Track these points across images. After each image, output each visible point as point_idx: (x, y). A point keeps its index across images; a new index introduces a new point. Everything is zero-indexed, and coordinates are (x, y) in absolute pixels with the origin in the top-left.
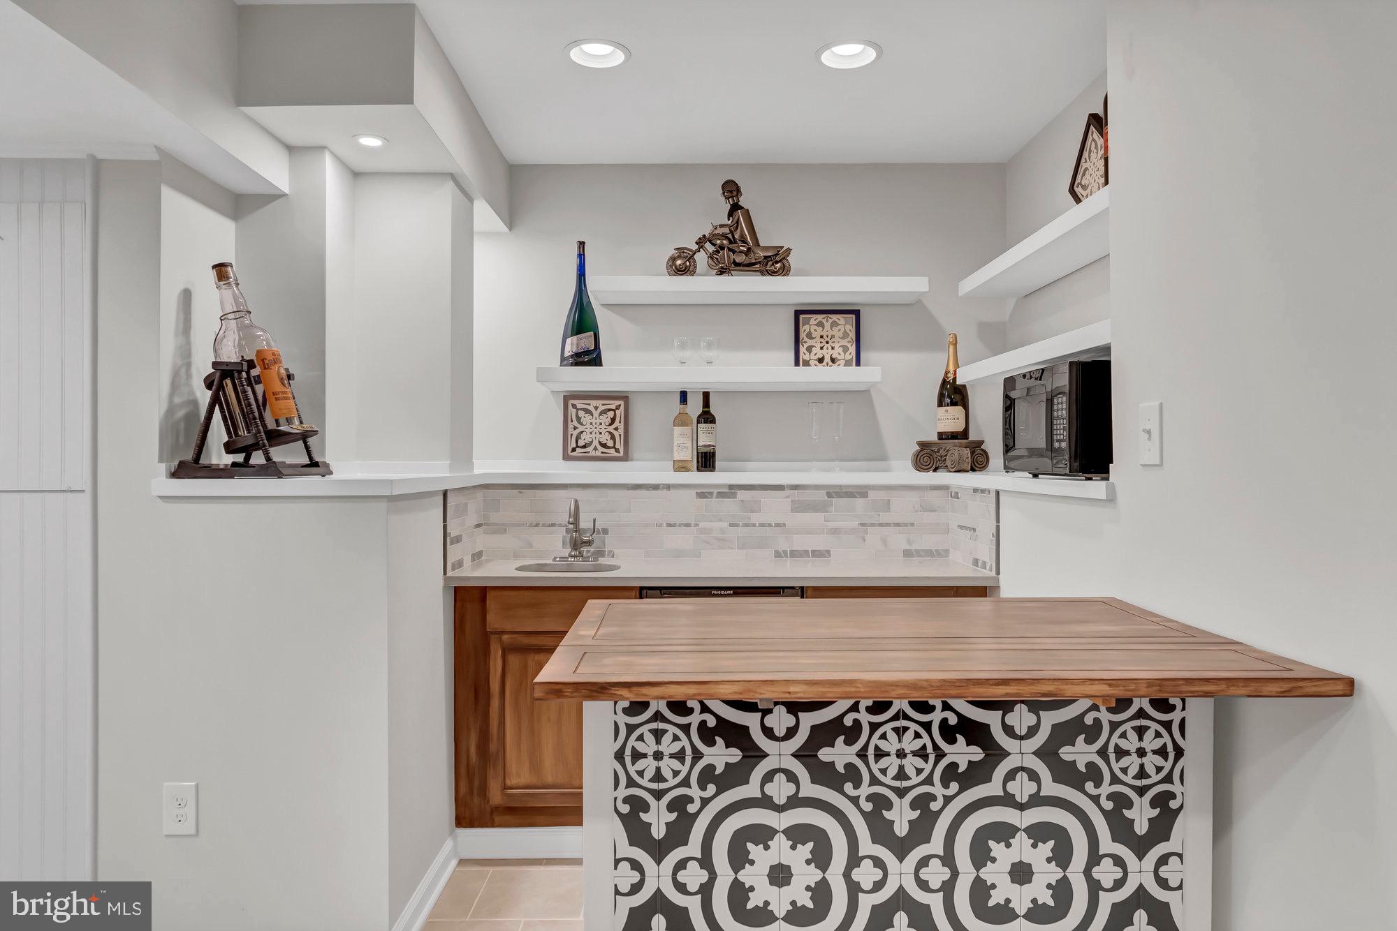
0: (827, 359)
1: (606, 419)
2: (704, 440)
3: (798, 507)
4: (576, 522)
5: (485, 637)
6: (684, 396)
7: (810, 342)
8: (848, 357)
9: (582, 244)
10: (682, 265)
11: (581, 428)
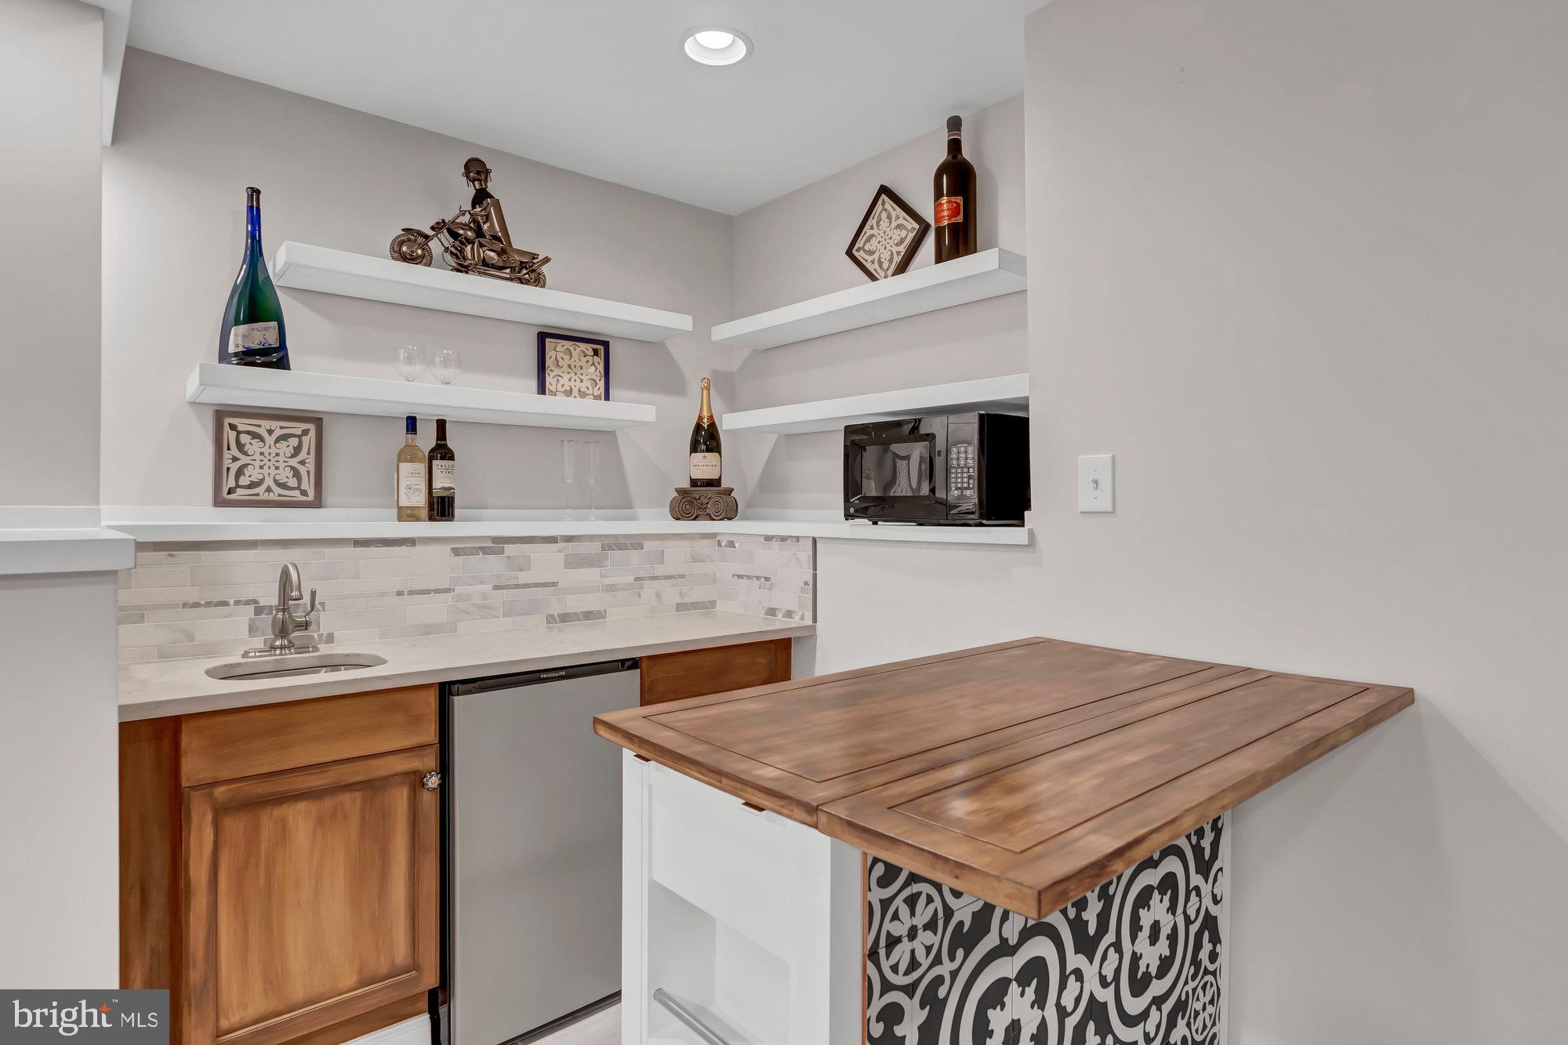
0: (575, 392)
1: (286, 448)
2: (440, 482)
3: (573, 563)
5: (181, 796)
6: (412, 424)
7: (557, 371)
8: (597, 393)
9: (254, 193)
11: (243, 460)
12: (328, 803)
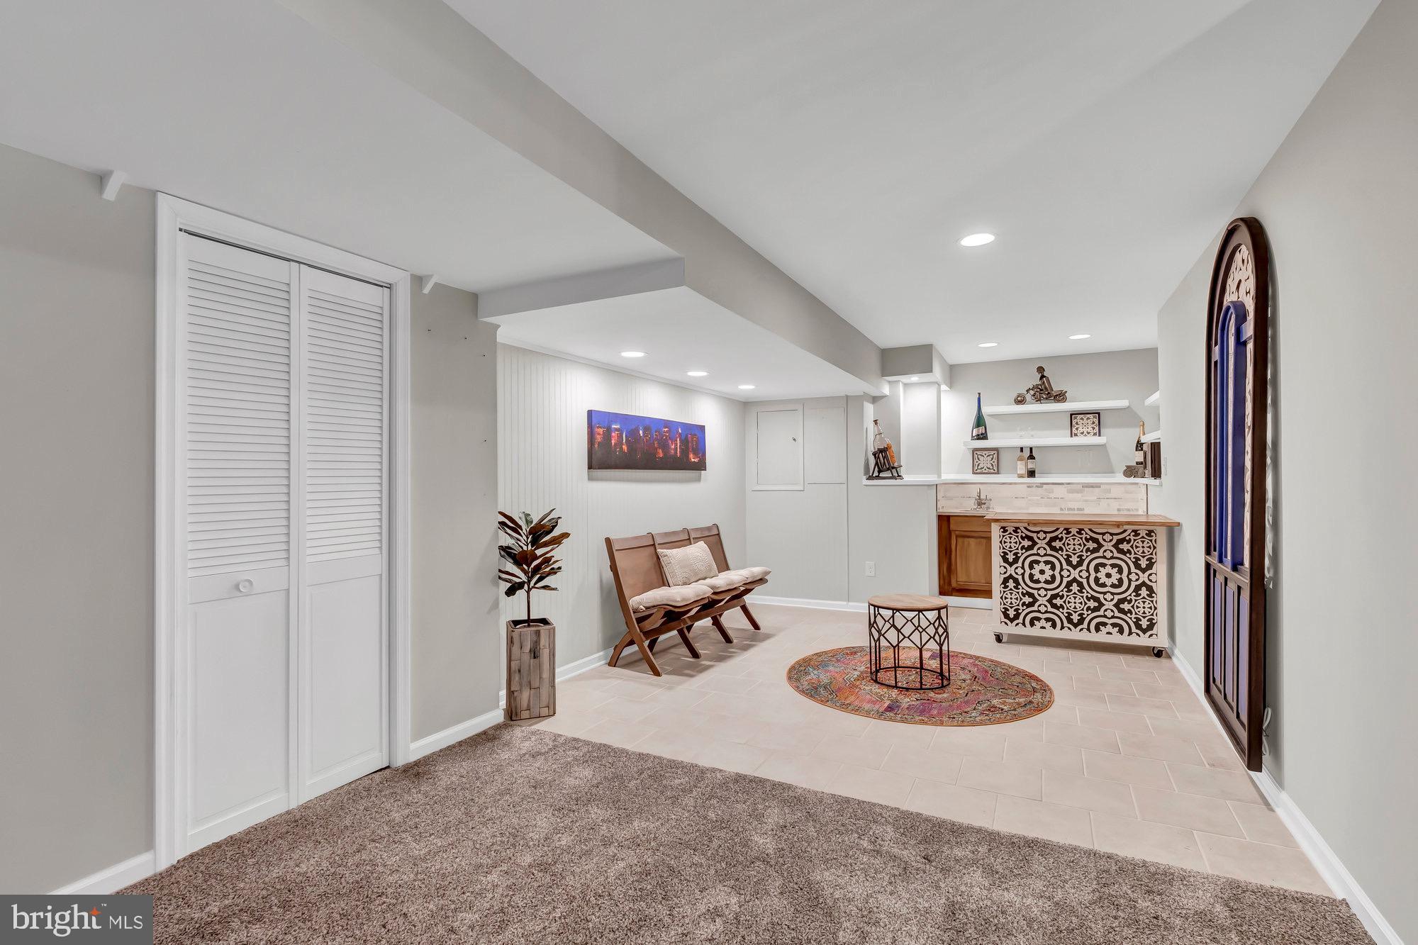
0: (1085, 433)
1: (989, 458)
2: (1030, 466)
3: (1070, 491)
4: (979, 496)
5: (950, 532)
6: (1022, 449)
7: (1077, 426)
8: (1095, 432)
9: (979, 394)
10: (1020, 401)
11: (979, 462)
12: (979, 540)
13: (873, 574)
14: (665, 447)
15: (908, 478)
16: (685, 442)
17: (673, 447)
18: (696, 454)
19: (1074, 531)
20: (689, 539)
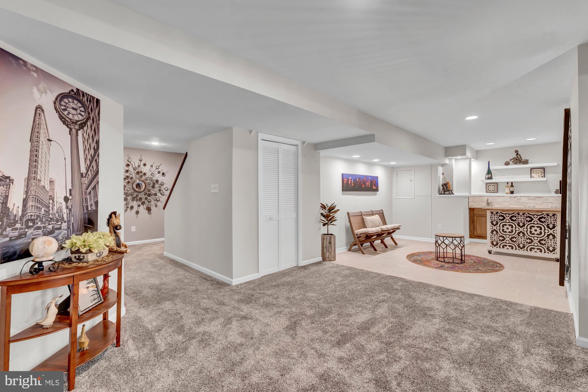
0: (538, 176)
1: (494, 186)
2: (512, 189)
3: (529, 199)
4: (488, 201)
5: (474, 215)
6: (508, 183)
7: (534, 173)
9: (489, 162)
10: (507, 164)
11: (489, 188)
12: (483, 217)
13: (441, 229)
14: (365, 183)
15: (456, 193)
16: (371, 182)
17: (368, 184)
18: (375, 186)
19: (521, 214)
20: (373, 214)
